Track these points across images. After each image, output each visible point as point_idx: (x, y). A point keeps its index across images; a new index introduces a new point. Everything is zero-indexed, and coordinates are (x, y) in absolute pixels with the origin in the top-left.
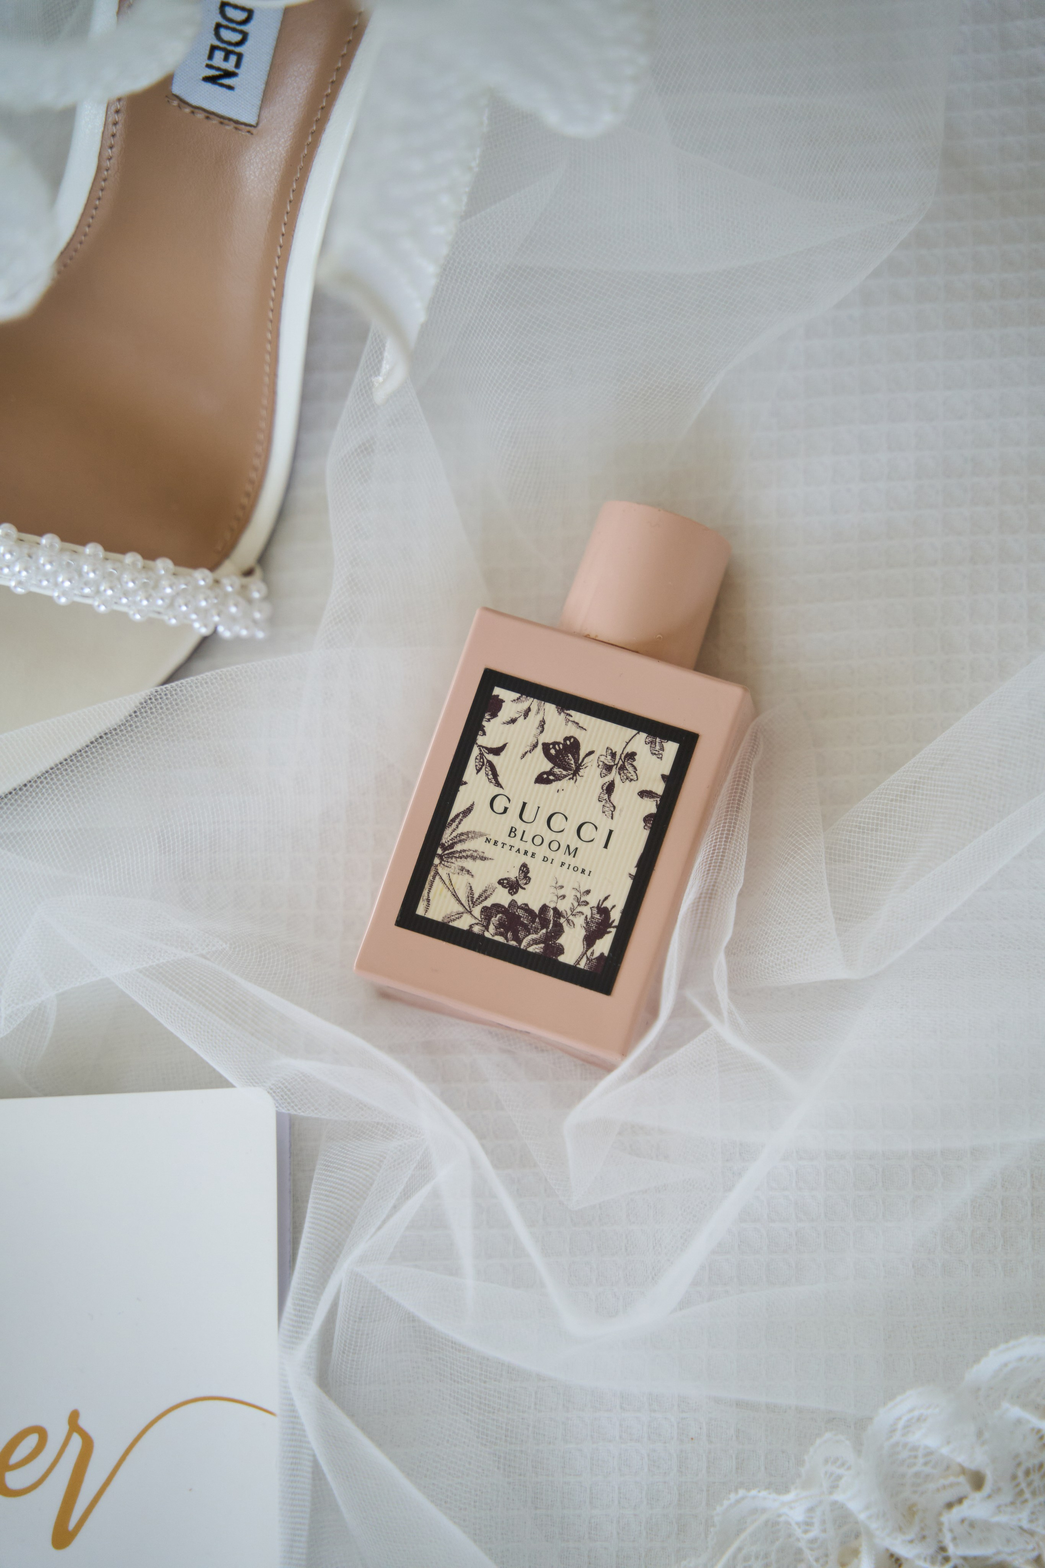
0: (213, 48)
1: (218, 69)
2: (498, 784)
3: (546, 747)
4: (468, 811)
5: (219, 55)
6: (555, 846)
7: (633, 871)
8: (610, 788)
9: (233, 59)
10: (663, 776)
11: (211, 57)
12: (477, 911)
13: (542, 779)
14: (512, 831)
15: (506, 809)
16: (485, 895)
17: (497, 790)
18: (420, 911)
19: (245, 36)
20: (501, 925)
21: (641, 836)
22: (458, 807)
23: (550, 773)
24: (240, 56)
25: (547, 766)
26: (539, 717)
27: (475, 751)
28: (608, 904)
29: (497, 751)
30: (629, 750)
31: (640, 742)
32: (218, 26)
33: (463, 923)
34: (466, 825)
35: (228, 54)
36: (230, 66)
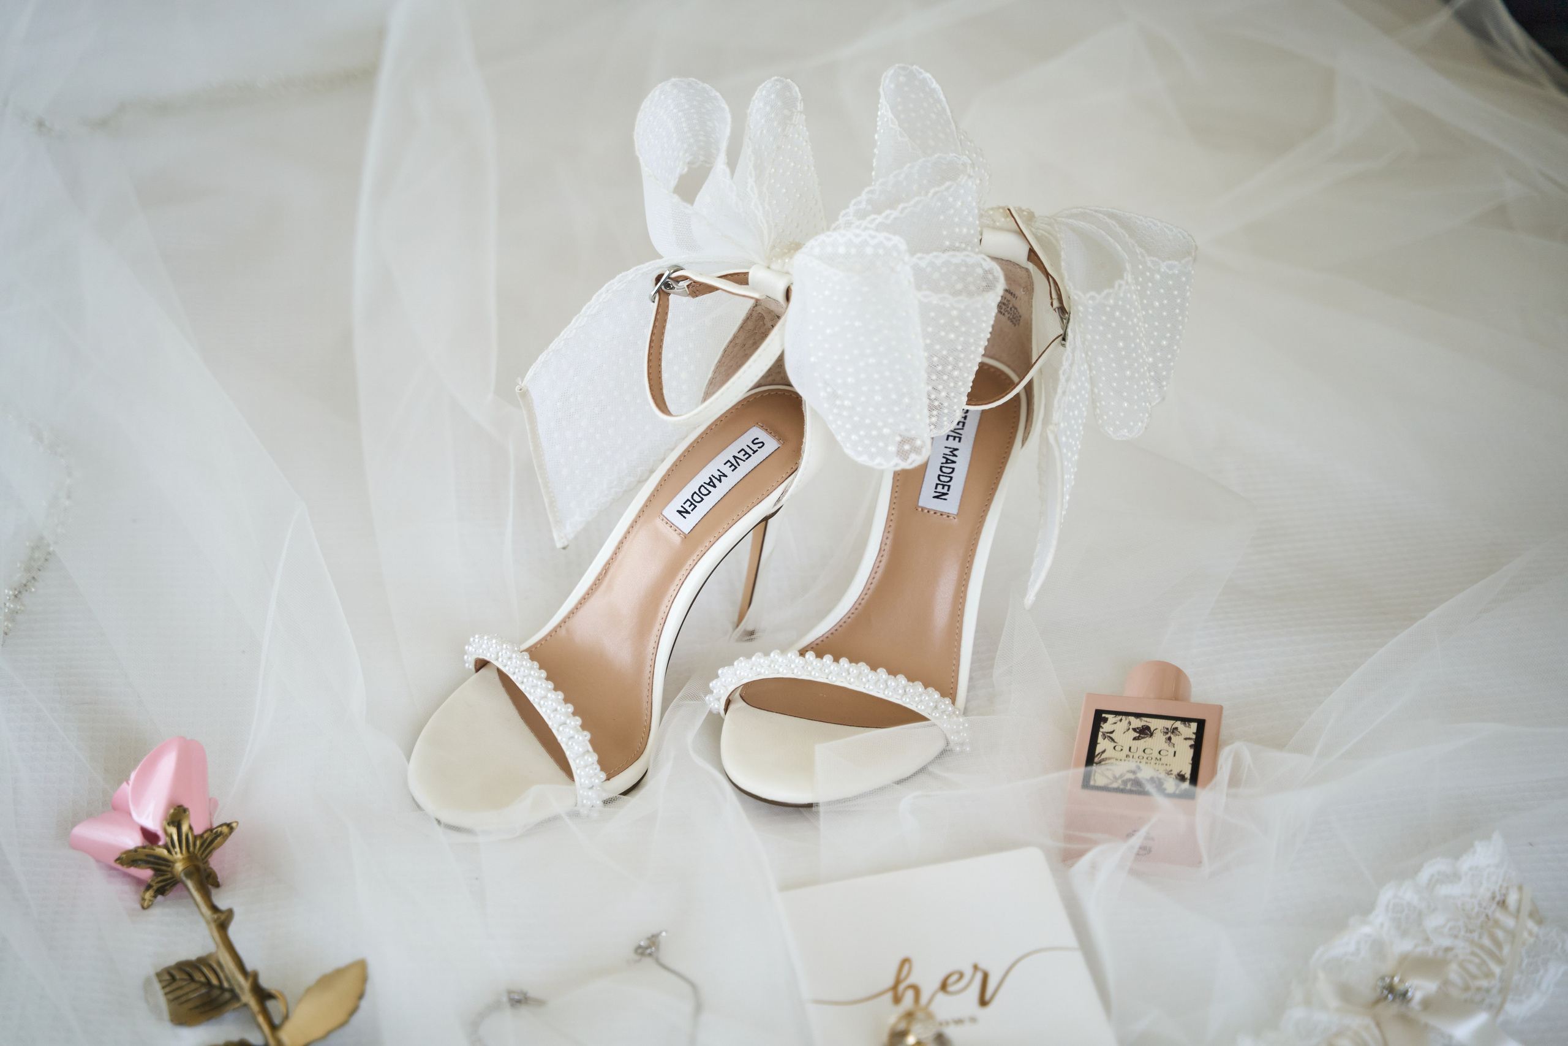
0: (937, 484)
1: (939, 493)
2: (1115, 742)
3: (1134, 730)
4: (1104, 752)
5: (940, 487)
6: (1150, 758)
7: (1191, 762)
8: (1170, 739)
9: (946, 488)
10: (1194, 733)
11: (936, 488)
12: (1120, 781)
13: (1135, 739)
14: (1127, 756)
15: (1122, 750)
16: (1121, 776)
17: (1115, 744)
18: (1092, 783)
19: (951, 478)
20: (1132, 784)
21: (1191, 752)
22: (1099, 749)
23: (1139, 736)
24: (949, 486)
25: (1138, 735)
26: (1127, 721)
27: (1100, 734)
28: (1183, 773)
29: (1112, 732)
30: (1174, 726)
31: (1178, 724)
32: (939, 475)
33: (1115, 785)
34: (1104, 756)
35: (944, 486)
36: (945, 491)
